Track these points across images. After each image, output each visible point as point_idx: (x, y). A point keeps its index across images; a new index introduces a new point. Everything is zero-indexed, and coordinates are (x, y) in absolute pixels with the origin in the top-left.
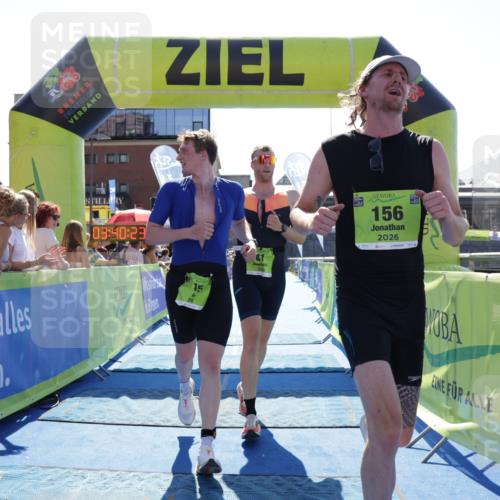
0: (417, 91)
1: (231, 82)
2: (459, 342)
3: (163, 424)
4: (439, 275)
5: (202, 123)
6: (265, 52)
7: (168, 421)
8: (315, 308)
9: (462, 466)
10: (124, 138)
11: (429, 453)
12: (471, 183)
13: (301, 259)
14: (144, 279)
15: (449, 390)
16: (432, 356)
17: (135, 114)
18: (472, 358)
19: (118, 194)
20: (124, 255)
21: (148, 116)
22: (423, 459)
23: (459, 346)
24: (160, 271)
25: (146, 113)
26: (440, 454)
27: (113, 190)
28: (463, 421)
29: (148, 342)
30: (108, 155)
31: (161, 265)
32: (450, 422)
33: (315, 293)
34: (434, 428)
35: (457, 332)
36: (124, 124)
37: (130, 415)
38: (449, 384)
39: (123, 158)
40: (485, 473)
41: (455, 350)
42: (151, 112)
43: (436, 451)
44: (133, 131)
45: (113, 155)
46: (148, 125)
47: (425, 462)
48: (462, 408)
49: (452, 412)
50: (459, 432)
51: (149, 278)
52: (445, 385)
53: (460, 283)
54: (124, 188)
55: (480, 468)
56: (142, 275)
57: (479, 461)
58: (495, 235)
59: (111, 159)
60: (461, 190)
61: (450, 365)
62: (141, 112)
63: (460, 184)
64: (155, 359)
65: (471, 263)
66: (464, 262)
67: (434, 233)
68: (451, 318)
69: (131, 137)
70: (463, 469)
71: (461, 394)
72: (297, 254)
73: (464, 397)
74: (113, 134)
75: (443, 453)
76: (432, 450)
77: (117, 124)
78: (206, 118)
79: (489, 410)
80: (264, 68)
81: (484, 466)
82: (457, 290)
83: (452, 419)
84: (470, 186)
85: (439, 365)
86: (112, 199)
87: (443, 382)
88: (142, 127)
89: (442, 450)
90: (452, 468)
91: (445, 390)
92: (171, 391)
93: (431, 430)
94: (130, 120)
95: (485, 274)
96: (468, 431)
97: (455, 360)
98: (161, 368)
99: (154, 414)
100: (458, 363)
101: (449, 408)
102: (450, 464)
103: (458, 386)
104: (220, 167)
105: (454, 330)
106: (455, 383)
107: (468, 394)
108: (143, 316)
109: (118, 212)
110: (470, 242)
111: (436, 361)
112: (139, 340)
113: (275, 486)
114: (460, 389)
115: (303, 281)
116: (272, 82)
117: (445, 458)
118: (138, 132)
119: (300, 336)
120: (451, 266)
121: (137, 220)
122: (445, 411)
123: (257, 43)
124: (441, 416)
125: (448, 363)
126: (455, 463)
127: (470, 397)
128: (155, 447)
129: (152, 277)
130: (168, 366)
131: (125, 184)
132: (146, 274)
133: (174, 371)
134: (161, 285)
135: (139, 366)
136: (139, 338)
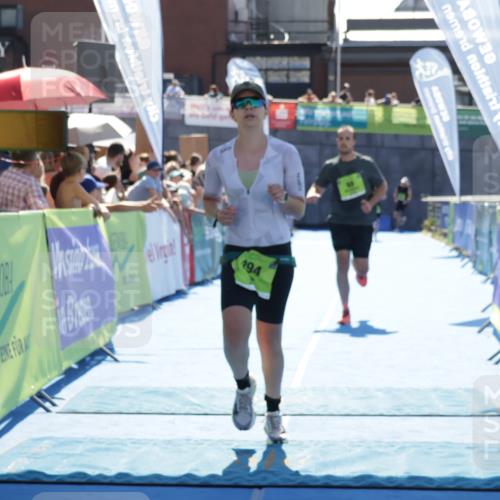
8: (489, 324)
13: (454, 200)
14: (56, 246)
24: (95, 227)
29: (61, 405)
31: (97, 213)
33: (490, 288)
51: (66, 245)
56: (50, 236)
64: (80, 449)
72: (445, 188)
98: (92, 472)
112: (40, 400)
115: (461, 255)
119: (448, 395)
121: (27, 95)
129: (75, 240)
130: (111, 467)
131: (13, 7)
132: (60, 233)
133: (124, 482)
134: (97, 261)
135: (37, 467)
136: (40, 395)
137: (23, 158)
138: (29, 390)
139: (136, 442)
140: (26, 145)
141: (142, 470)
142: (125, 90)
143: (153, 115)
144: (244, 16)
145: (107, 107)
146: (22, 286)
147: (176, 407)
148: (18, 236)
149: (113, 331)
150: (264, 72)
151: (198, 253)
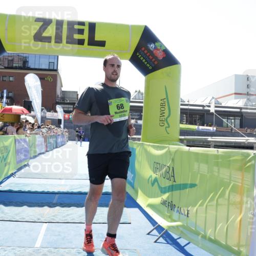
0: (162, 54)
1: (67, 42)
2: (175, 181)
3: (20, 220)
4: (166, 147)
5: (54, 63)
6: (86, 29)
7: (24, 219)
9: (173, 244)
10: (12, 68)
11: (158, 237)
12: (188, 101)
14: (17, 143)
15: (169, 205)
16: (161, 188)
17: (18, 56)
18: (180, 189)
19: (7, 98)
20: (6, 130)
21: (26, 57)
22: (154, 241)
23: (174, 183)
24: (26, 139)
25: (25, 55)
26: (163, 238)
27: (5, 95)
28: (175, 221)
29: (17, 176)
30: (3, 76)
32: (169, 222)
34: (161, 225)
35: (174, 176)
36: (12, 60)
37: (3, 215)
38: (169, 203)
39: (11, 79)
40: (185, 248)
41: (173, 185)
42: (27, 55)
43: (161, 236)
44: (17, 65)
45: (6, 76)
46: (25, 62)
47: (155, 242)
48: (175, 215)
49: (170, 217)
50: (173, 227)
51: (19, 142)
52: (167, 203)
53: (176, 152)
54: (10, 94)
55: (183, 245)
56: (16, 140)
57: (182, 242)
58: (198, 128)
59: (5, 79)
60: (182, 105)
61: (170, 193)
62: (22, 55)
63: (182, 102)
64: (20, 185)
65: (185, 141)
66: (181, 141)
67: (167, 126)
68: (171, 169)
69: (16, 68)
70: (174, 245)
71: (174, 208)
73: (176, 209)
74: (6, 66)
75: (165, 238)
76: (159, 235)
77: (8, 60)
78: (56, 60)
79: (188, 216)
80: (85, 36)
81: (185, 244)
82: (174, 155)
83: (169, 220)
84: (187, 103)
85: (165, 193)
86: (5, 99)
87: (166, 201)
88: (22, 63)
89: (164, 236)
90: (169, 245)
91: (167, 205)
92: (27, 202)
93: (159, 225)
94: (16, 59)
95: (188, 148)
96: (177, 226)
97: (172, 191)
98: (23, 190)
99: (16, 215)
100: (174, 192)
101: (169, 214)
102: (168, 243)
103: (173, 203)
104: (62, 86)
105: (172, 175)
106: (172, 202)
107: (178, 207)
108: (15, 162)
109: (7, 107)
110: (187, 131)
111: (163, 190)
112: (12, 175)
113: (77, 254)
114: (174, 205)
116: (89, 44)
117: (166, 240)
118: (20, 65)
120: (175, 143)
122: (167, 216)
123: (82, 24)
124: (164, 219)
125: (169, 192)
126: (171, 242)
127: (179, 208)
128: (15, 232)
129: (21, 142)
130: (27, 189)
131: (11, 92)
132: (18, 140)
133: (29, 192)
134: (26, 146)
135: (11, 189)
136: (12, 174)
137: (12, 124)
138: (10, 173)
139: (33, 184)
140: (13, 122)
141: (33, 190)
142: (33, 110)
143: (39, 116)
144: (60, 96)
145: (30, 114)
146: (9, 151)
147: (41, 177)
148: (10, 140)
149: (28, 161)
150: (63, 108)
151: (48, 145)
